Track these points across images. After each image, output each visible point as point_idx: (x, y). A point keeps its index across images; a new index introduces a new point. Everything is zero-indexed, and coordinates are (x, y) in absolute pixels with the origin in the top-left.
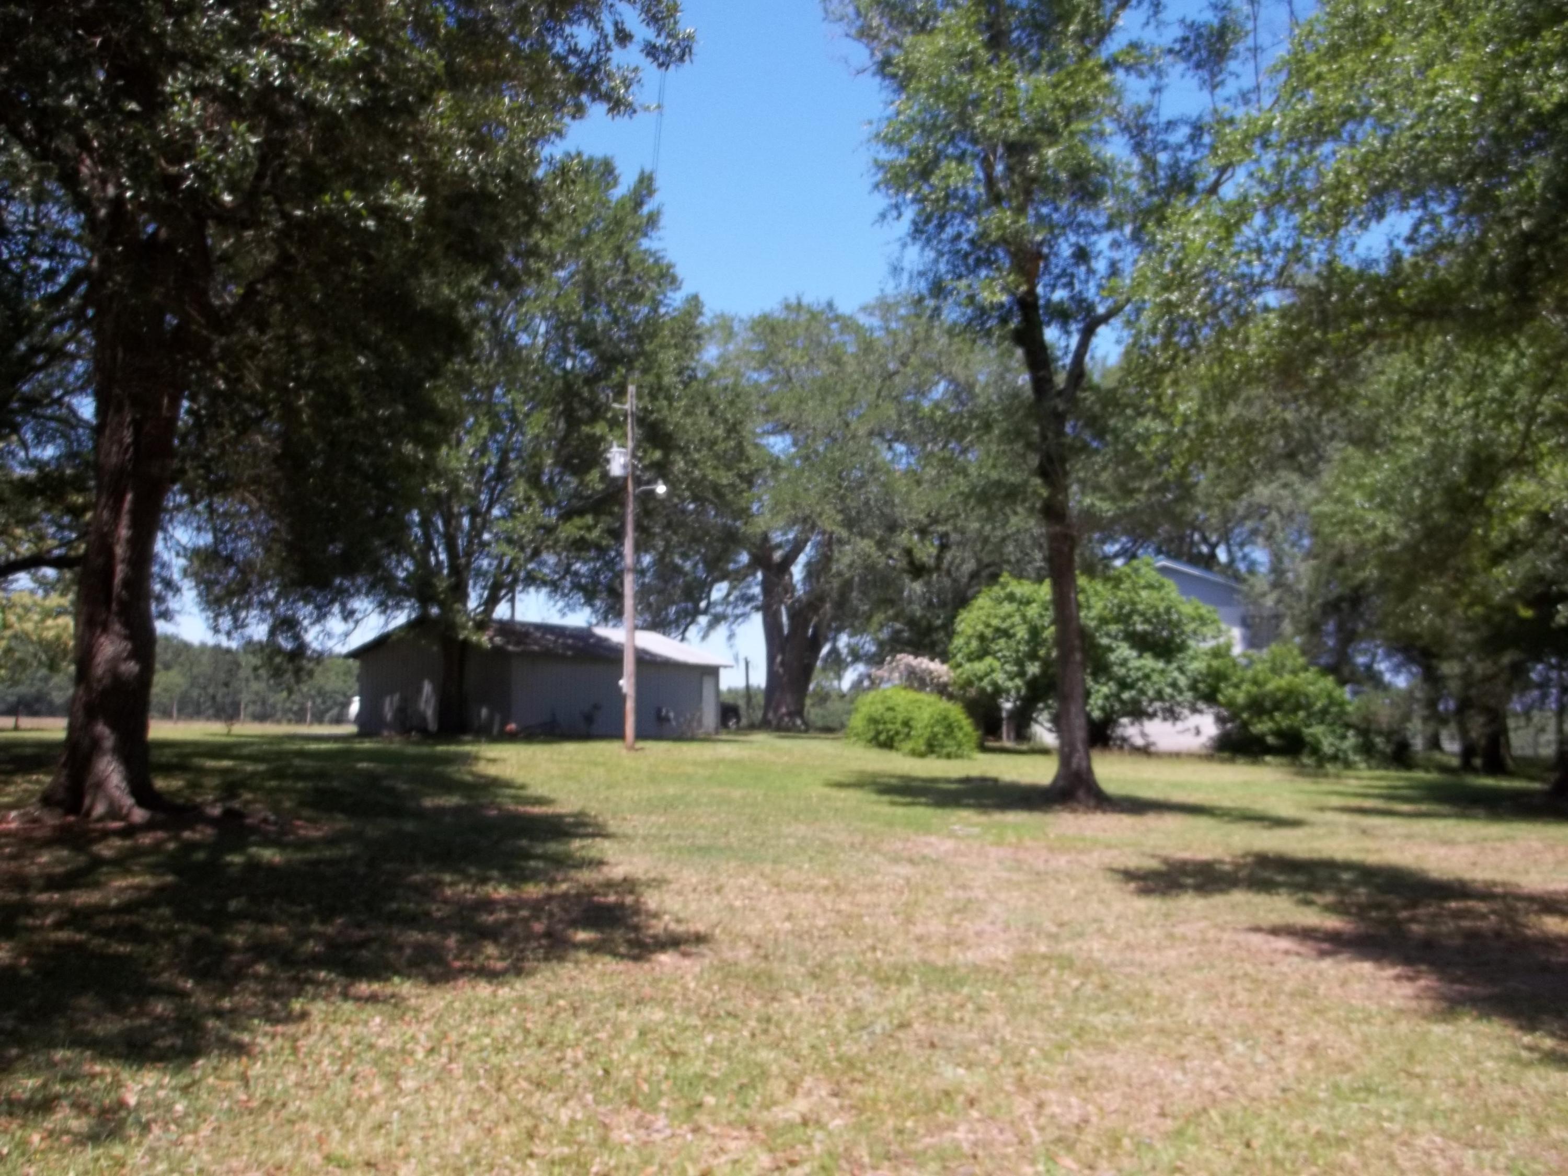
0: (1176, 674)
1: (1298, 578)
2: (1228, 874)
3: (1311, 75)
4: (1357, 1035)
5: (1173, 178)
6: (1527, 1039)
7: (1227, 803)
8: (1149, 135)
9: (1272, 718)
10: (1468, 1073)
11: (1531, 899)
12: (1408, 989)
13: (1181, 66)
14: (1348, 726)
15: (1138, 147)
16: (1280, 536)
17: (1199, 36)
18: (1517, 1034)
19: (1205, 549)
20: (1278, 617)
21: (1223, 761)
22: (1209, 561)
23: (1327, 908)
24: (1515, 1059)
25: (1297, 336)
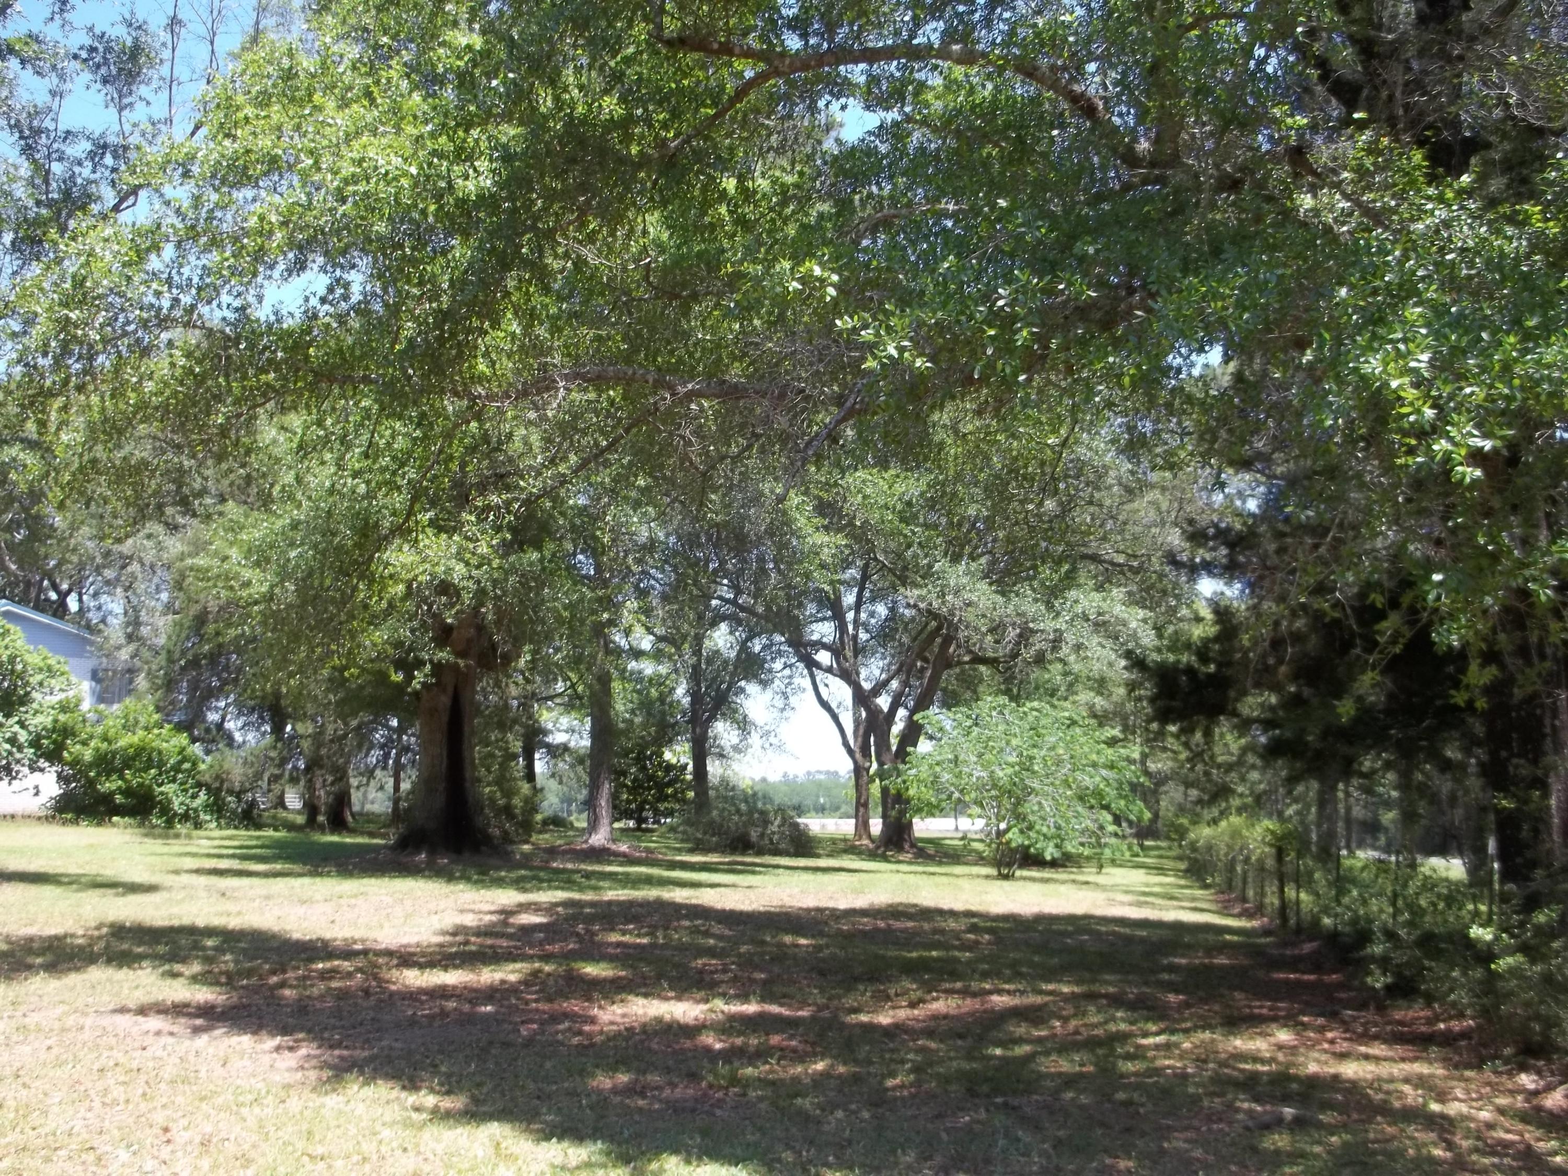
0: (17, 728)
1: (156, 631)
2: (81, 948)
3: (240, 115)
4: (252, 1122)
5: (67, 194)
6: (412, 1099)
7: (73, 870)
8: (44, 140)
9: (122, 777)
10: (368, 1147)
11: (389, 953)
12: (289, 1060)
13: (87, 76)
14: (199, 785)
15: (28, 150)
16: (141, 587)
17: (108, 49)
18: (404, 1094)
19: (53, 596)
20: (132, 671)
21: (65, 823)
22: (59, 610)
23: (194, 979)
24: (407, 1124)
25: (200, 380)
